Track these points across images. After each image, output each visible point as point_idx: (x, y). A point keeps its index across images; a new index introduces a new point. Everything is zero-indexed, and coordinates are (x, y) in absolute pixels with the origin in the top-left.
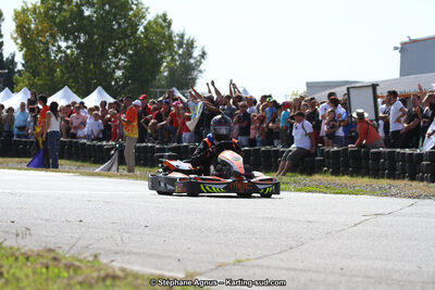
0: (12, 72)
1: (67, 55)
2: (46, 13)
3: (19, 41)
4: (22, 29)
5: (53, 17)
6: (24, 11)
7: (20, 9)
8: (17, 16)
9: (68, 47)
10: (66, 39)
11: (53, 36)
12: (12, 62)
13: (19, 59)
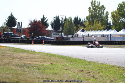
0: (110, 25)
1: (123, 22)
2: (118, 12)
3: (112, 19)
4: (113, 16)
5: (120, 13)
6: (113, 12)
7: (112, 12)
8: (112, 13)
9: (123, 20)
10: (123, 18)
11: (120, 17)
12: (110, 23)
13: (111, 23)
